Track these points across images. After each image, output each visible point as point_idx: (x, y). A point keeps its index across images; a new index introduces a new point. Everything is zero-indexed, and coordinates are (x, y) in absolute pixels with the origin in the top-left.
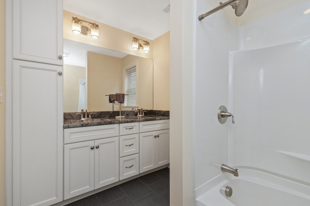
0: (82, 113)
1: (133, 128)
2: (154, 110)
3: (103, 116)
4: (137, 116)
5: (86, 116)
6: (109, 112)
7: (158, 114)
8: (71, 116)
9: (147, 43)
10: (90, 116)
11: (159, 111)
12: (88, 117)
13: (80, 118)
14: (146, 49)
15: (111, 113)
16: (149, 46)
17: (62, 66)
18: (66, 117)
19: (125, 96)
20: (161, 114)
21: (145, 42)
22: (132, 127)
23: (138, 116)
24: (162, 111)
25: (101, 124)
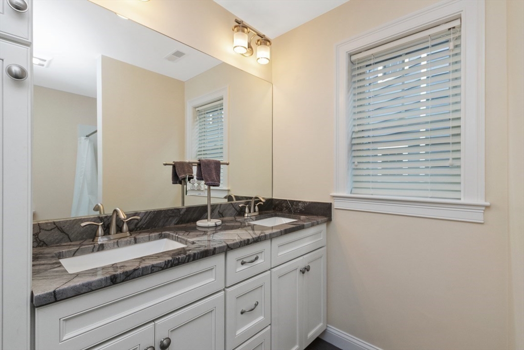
0: (100, 219)
1: (257, 258)
2: (273, 198)
3: (161, 224)
4: (244, 216)
5: (113, 228)
6: (178, 210)
7: (287, 208)
8: (63, 232)
9: (264, 41)
10: (125, 227)
11: (292, 202)
12: (119, 229)
13: (94, 236)
14: (263, 53)
15: (182, 212)
16: (268, 48)
17: (29, 44)
18: (43, 236)
19: (221, 166)
20: (297, 209)
21: (260, 38)
22: (255, 256)
23: (246, 215)
24: (299, 202)
25: (177, 262)
